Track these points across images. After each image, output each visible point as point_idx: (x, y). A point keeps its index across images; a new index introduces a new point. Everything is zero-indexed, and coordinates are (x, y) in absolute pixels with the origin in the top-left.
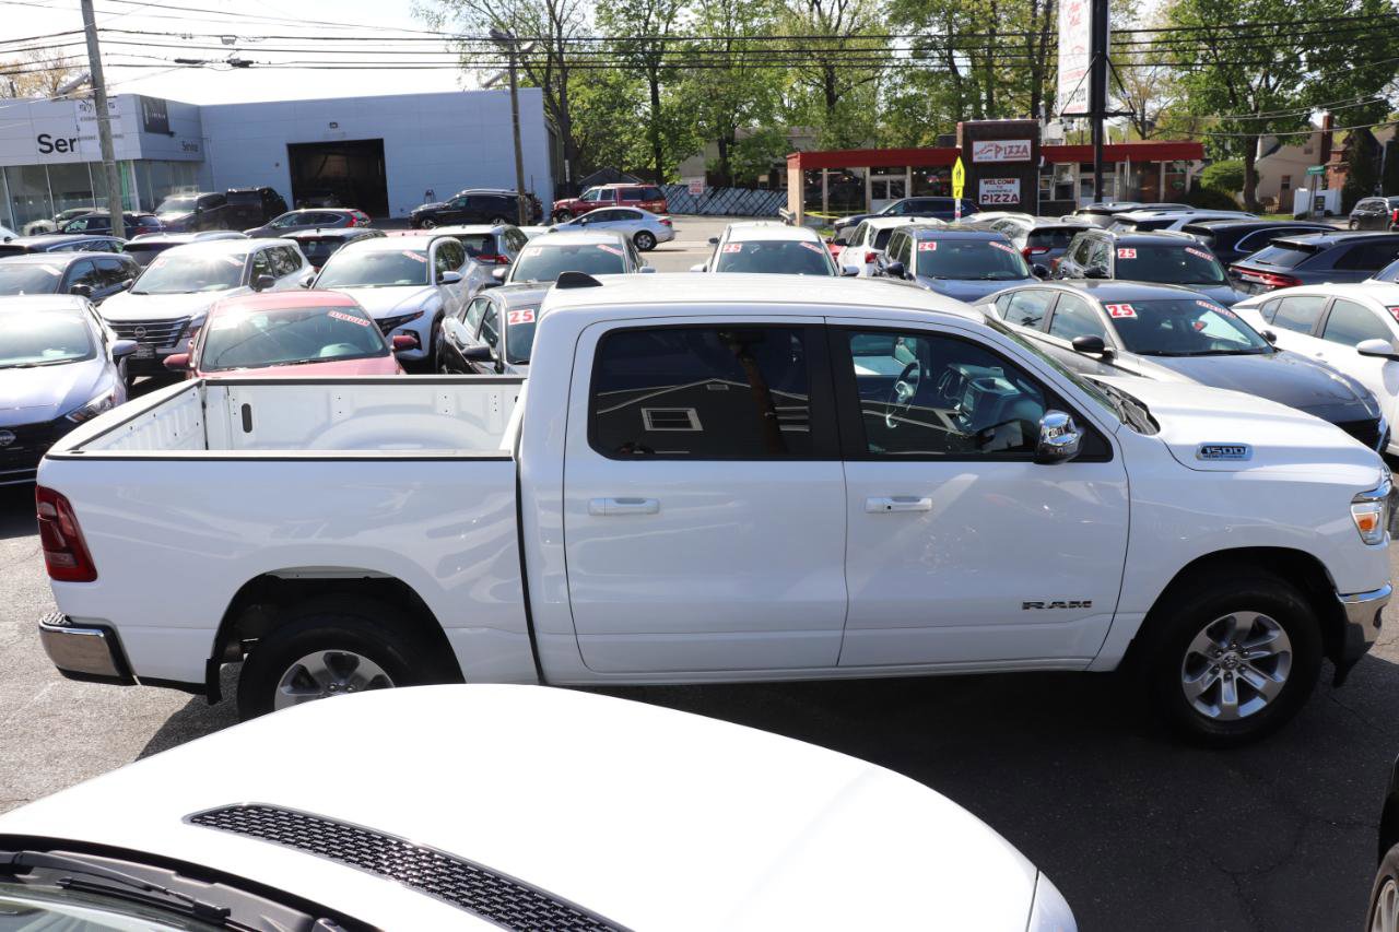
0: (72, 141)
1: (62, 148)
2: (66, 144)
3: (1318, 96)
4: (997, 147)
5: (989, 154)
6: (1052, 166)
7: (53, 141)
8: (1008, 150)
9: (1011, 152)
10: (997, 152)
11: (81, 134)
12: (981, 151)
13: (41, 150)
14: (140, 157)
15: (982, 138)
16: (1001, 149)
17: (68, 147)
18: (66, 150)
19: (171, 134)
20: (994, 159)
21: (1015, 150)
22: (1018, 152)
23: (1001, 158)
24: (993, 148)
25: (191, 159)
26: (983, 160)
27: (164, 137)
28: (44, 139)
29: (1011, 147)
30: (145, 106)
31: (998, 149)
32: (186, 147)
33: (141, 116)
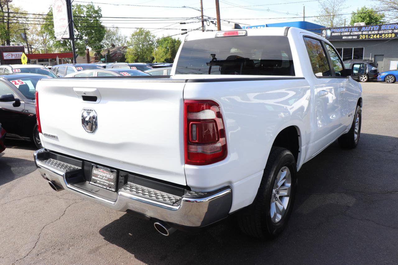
3: (88, 43)
4: (12, 54)
5: (9, 57)
6: (30, 60)
8: (16, 55)
9: (17, 56)
10: (12, 56)
12: (7, 56)
15: (6, 51)
16: (13, 55)
20: (11, 58)
21: (18, 55)
22: (19, 56)
23: (13, 58)
24: (11, 55)
26: (8, 59)
29: (17, 54)
31: (12, 55)
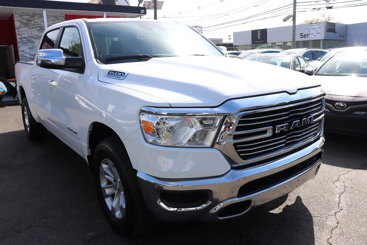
0: (308, 35)
1: (305, 37)
2: (306, 36)
7: (303, 35)
11: (310, 33)
13: (301, 37)
14: (324, 38)
17: (307, 36)
18: (306, 37)
19: (336, 32)
25: (342, 39)
27: (334, 33)
28: (302, 35)
30: (328, 25)
32: (340, 36)
33: (326, 28)
